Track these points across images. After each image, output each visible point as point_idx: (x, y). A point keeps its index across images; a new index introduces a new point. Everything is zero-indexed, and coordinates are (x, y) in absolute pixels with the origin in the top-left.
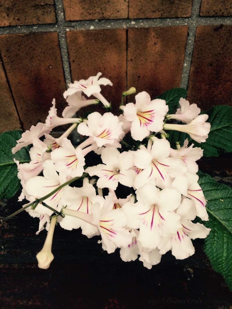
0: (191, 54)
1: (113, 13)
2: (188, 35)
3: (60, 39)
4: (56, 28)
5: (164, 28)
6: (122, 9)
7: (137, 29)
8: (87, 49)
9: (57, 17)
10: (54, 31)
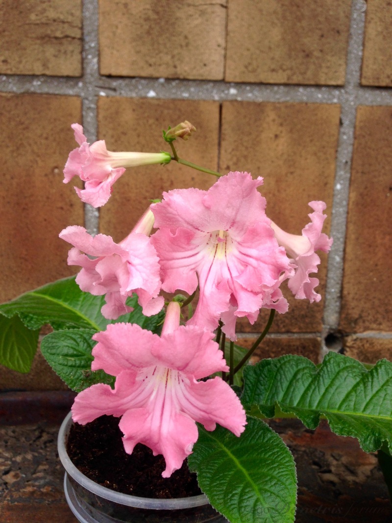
0: (349, 163)
1: (195, 68)
2: (341, 123)
3: (84, 113)
4: (79, 88)
5: (294, 106)
6: (214, 61)
7: (241, 102)
8: (139, 136)
9: (85, 65)
10: (75, 94)
